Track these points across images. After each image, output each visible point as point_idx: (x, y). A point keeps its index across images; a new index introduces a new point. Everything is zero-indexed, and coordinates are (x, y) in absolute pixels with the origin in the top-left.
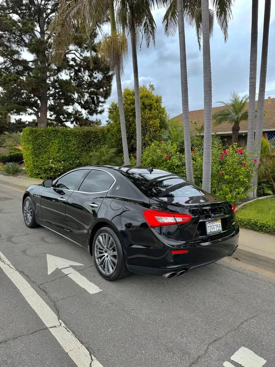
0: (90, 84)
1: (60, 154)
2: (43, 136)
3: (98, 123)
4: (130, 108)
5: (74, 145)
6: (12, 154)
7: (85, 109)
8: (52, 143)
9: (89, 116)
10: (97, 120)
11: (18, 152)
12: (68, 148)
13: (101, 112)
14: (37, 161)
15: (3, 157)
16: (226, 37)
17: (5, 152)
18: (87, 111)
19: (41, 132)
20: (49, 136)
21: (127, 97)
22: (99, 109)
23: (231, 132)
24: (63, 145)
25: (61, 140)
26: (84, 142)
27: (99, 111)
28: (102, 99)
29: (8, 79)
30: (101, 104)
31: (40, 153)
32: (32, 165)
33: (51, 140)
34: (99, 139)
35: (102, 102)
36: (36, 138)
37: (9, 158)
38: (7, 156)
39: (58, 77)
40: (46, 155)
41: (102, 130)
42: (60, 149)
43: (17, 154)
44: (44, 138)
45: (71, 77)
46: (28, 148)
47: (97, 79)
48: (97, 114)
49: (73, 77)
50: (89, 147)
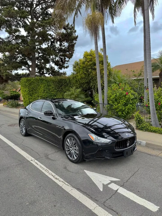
0: (60, 50)
1: (45, 93)
2: (34, 83)
3: (64, 74)
4: (89, 63)
5: (53, 87)
6: (12, 94)
7: (57, 66)
8: (40, 87)
9: (60, 70)
10: (64, 72)
11: (16, 93)
12: (49, 90)
13: (67, 67)
14: (31, 98)
15: (7, 96)
16: (153, 17)
17: (7, 93)
18: (58, 67)
19: (33, 80)
20: (38, 83)
21: (87, 57)
22: (66, 65)
23: (159, 77)
24: (46, 88)
25: (45, 85)
26: (59, 86)
27: (65, 67)
28: (67, 59)
29: (13, 47)
30: (66, 62)
31: (33, 94)
32: (28, 101)
33: (39, 85)
34: (67, 84)
35: (68, 61)
36: (30, 84)
37: (10, 97)
38: (9, 96)
39: (40, 46)
40: (37, 95)
41: (69, 78)
42: (45, 91)
43: (16, 94)
44: (35, 84)
45: (49, 46)
46: (26, 91)
47: (65, 47)
48: (64, 68)
49: (50, 46)
50: (62, 89)
